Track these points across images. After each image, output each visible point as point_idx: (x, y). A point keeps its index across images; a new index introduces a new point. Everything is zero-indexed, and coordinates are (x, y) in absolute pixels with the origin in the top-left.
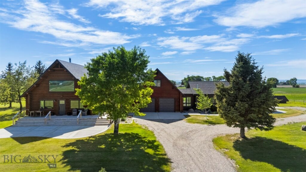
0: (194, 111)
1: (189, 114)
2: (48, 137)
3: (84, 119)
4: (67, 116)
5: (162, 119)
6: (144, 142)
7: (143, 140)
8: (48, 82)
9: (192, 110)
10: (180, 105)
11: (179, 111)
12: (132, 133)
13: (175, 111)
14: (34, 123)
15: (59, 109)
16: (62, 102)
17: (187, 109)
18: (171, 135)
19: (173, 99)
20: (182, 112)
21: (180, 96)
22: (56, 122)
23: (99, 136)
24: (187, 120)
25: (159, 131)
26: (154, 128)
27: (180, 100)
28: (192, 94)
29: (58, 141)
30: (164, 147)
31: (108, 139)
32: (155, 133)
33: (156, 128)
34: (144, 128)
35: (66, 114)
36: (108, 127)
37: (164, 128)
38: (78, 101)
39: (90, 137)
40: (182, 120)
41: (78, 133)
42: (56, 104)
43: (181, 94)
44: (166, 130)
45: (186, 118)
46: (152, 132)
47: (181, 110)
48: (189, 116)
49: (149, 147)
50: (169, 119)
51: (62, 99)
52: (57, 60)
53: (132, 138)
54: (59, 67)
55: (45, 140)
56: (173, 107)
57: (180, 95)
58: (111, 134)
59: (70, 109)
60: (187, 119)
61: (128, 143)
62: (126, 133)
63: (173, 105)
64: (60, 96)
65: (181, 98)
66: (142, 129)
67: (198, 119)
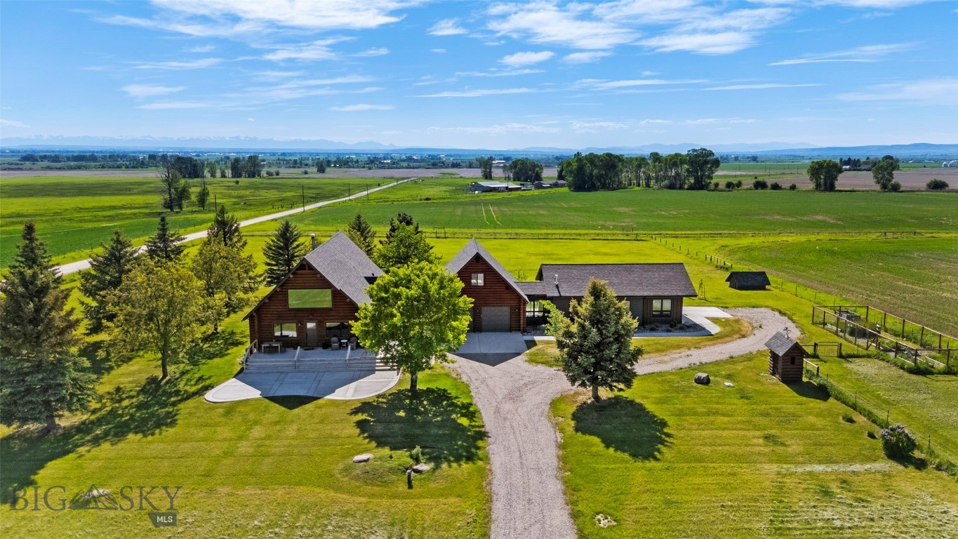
1: (537, 338)
2: (315, 396)
3: (355, 359)
4: (320, 350)
6: (456, 406)
7: (453, 403)
8: (286, 292)
9: (543, 326)
10: (520, 317)
11: (518, 330)
12: (437, 388)
13: (511, 332)
14: (277, 367)
15: (307, 337)
16: (311, 325)
17: (533, 326)
18: (494, 392)
19: (508, 309)
20: (523, 332)
21: (520, 303)
22: (311, 364)
23: (390, 395)
24: (527, 355)
25: (477, 384)
26: (470, 377)
27: (519, 310)
28: (546, 295)
29: (335, 403)
30: (483, 414)
31: (405, 400)
32: (472, 387)
33: (474, 377)
34: (454, 375)
35: (318, 346)
36: (398, 374)
37: (486, 376)
39: (378, 396)
40: (518, 355)
41: (356, 388)
42: (301, 330)
44: (489, 380)
45: (529, 348)
46: (468, 386)
47: (522, 328)
48: (535, 343)
49: (463, 415)
50: (497, 354)
51: (311, 321)
53: (439, 396)
54: (307, 268)
55: (315, 402)
56: (508, 323)
57: (519, 299)
58: (406, 390)
59: (326, 338)
60: (528, 351)
61: (434, 409)
62: (428, 388)
63: (508, 318)
64: (308, 316)
65: (521, 306)
66: (452, 378)
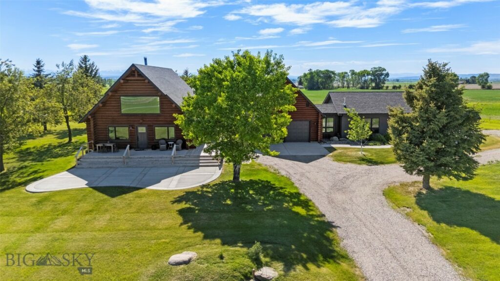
0: (339, 140)
1: (334, 146)
2: (138, 186)
3: (180, 157)
4: (150, 151)
5: (294, 154)
6: (284, 195)
7: (281, 192)
8: (118, 98)
9: (335, 138)
10: (317, 132)
11: (316, 140)
12: (259, 180)
13: (309, 141)
14: (107, 163)
15: (138, 140)
16: (142, 130)
17: (328, 137)
18: (318, 184)
19: (307, 123)
20: (320, 142)
21: (318, 118)
22: (139, 161)
23: (214, 185)
24: (332, 156)
25: (298, 177)
26: (288, 172)
27: (317, 124)
28: (337, 114)
29: (157, 193)
30: (317, 204)
31: (230, 189)
32: (293, 180)
33: (291, 171)
34: (272, 171)
35: (148, 148)
36: (220, 169)
37: (304, 171)
38: (167, 128)
39: (203, 186)
40: (324, 156)
41: (179, 180)
42: (133, 133)
43: (320, 114)
44: (308, 175)
45: (331, 152)
46: (289, 179)
47: (319, 139)
48: (334, 149)
49: (295, 204)
50: (305, 156)
51: (141, 125)
52: (133, 65)
53: (265, 187)
54: (136, 75)
55: (137, 192)
56: (307, 135)
57: (318, 115)
58: (230, 181)
59: (155, 141)
60: (331, 154)
61: (262, 198)
62: (251, 180)
63: (307, 131)
64: (139, 121)
65: (319, 120)
66: (271, 172)
67: (349, 156)
